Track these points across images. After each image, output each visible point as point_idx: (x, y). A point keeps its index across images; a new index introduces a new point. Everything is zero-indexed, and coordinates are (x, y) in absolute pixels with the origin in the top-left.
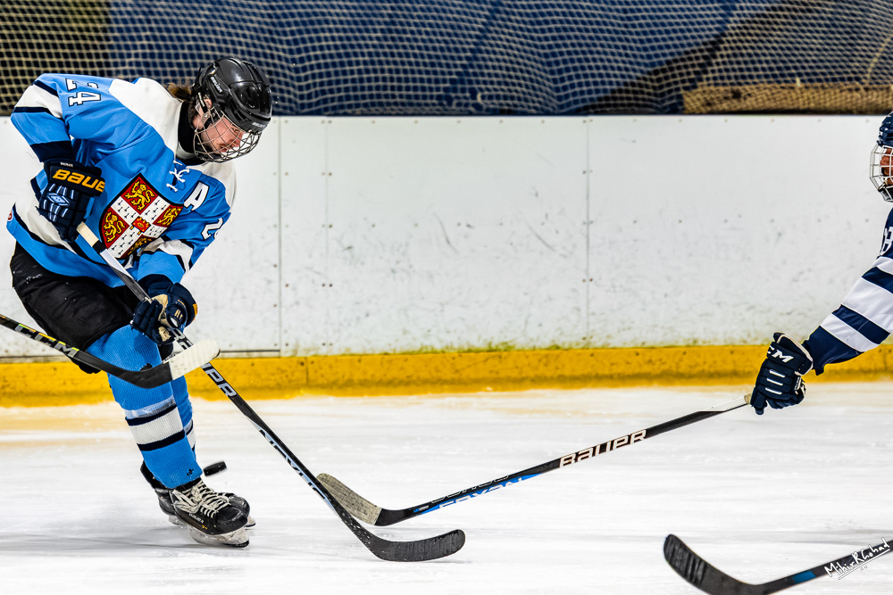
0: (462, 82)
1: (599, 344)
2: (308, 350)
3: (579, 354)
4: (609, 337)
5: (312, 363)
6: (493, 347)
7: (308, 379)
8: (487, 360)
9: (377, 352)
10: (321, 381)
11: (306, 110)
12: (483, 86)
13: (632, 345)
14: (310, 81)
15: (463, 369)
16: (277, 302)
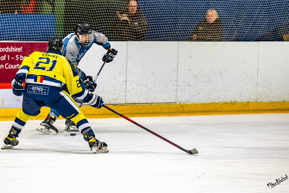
1: (260, 101)
2: (184, 103)
3: (254, 104)
4: (262, 99)
5: (185, 106)
6: (232, 102)
7: (183, 110)
8: (230, 105)
9: (202, 103)
10: (187, 111)
13: (268, 102)
16: (176, 90)
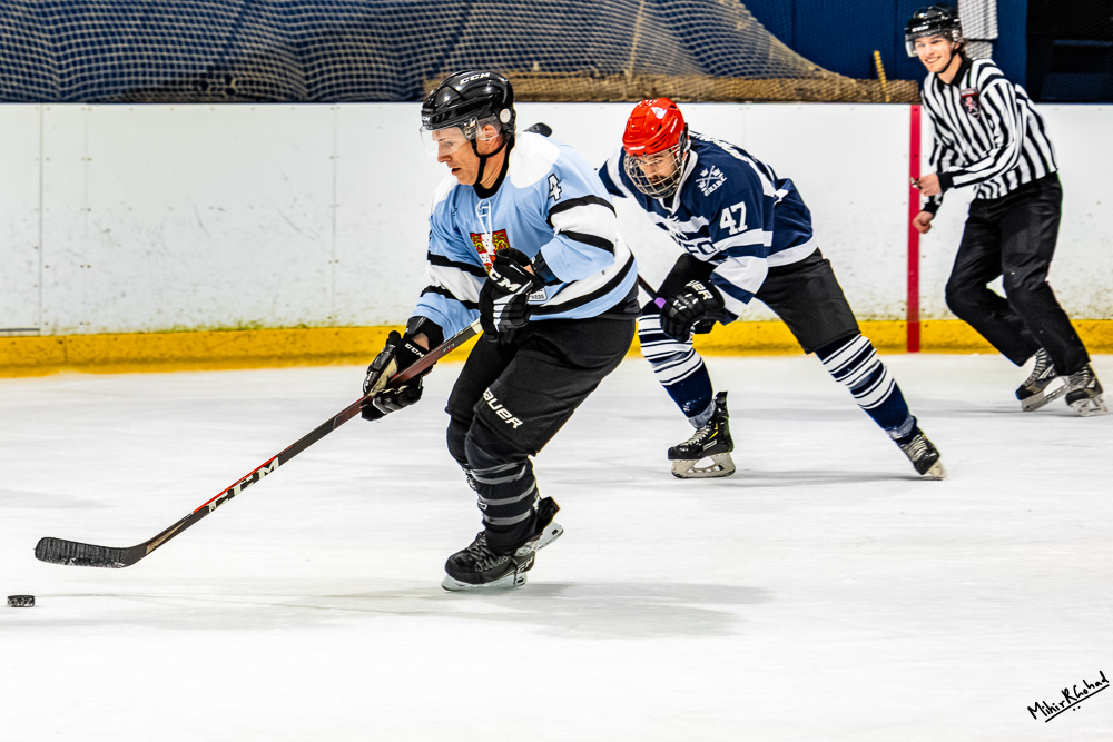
0: (218, 68)
1: (343, 324)
2: (66, 329)
3: (324, 333)
4: (353, 316)
5: (71, 341)
6: (243, 326)
7: (66, 356)
8: (237, 338)
9: (133, 331)
10: (78, 358)
11: (67, 97)
12: (237, 72)
13: (376, 324)
14: (72, 69)
15: (214, 347)
16: (37, 283)
